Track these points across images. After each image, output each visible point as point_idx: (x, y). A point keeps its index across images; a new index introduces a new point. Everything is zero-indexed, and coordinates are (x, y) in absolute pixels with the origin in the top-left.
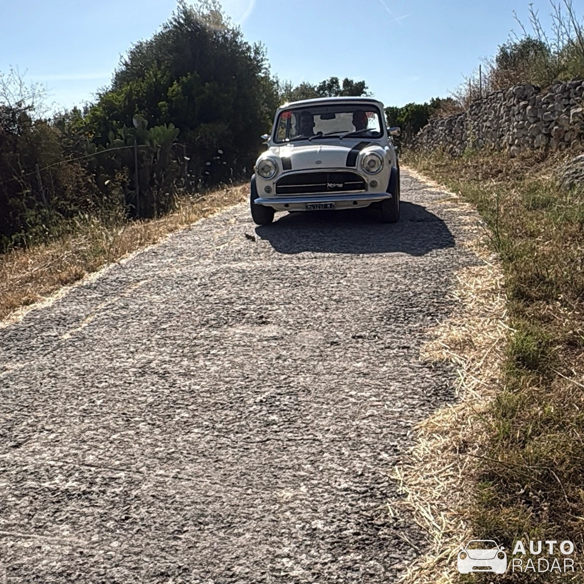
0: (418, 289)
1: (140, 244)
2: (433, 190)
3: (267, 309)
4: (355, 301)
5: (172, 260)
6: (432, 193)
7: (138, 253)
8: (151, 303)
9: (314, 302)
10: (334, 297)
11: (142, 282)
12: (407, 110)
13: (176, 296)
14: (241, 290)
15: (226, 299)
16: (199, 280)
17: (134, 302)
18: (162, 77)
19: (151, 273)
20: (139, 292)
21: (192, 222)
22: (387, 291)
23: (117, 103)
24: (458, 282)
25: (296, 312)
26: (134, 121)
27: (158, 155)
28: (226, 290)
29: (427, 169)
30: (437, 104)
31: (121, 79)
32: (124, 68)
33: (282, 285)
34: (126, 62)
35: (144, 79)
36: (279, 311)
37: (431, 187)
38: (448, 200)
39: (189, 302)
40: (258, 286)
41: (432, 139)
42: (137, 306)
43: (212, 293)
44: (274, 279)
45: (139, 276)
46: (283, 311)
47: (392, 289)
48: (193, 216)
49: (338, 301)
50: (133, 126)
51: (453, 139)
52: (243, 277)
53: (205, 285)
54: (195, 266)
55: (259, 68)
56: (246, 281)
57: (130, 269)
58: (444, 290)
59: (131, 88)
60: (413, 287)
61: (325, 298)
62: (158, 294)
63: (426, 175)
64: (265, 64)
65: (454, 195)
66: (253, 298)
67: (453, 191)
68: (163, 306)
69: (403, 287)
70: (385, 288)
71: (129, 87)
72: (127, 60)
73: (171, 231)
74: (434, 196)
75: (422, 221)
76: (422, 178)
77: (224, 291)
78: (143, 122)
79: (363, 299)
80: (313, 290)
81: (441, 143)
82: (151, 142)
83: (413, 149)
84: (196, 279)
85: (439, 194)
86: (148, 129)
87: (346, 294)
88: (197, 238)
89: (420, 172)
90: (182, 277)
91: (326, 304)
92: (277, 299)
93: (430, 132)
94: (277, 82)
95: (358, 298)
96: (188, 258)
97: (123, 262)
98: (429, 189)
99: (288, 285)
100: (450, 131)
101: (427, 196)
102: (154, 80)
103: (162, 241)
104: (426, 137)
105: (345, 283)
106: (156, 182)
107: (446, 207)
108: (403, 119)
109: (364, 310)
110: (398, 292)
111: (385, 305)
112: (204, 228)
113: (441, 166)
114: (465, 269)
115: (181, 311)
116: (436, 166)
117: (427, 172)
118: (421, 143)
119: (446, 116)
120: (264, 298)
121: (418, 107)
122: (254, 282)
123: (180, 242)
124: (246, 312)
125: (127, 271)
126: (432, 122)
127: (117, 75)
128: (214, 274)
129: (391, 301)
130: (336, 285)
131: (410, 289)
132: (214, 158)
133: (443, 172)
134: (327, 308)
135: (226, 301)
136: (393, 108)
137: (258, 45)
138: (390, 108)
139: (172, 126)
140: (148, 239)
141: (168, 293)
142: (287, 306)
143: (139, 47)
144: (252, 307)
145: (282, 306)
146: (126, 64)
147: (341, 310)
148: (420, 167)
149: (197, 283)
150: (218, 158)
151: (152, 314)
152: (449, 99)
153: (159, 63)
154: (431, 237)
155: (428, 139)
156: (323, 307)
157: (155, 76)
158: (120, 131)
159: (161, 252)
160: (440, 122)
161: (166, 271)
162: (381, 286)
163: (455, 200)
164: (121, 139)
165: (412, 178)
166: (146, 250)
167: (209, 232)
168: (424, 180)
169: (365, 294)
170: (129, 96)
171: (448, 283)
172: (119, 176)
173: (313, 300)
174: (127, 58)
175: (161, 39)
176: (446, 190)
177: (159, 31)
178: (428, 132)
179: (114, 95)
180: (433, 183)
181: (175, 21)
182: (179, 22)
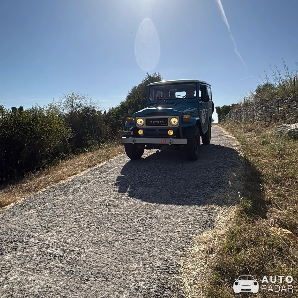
2: (227, 136)
6: (226, 137)
7: (118, 157)
12: (224, 108)
17: (109, 175)
18: (140, 97)
19: (119, 165)
23: (125, 106)
26: (128, 111)
29: (227, 128)
30: (233, 105)
31: (128, 98)
32: (129, 94)
35: (135, 98)
37: (227, 135)
38: (231, 140)
41: (231, 118)
45: (115, 165)
50: (128, 113)
51: (238, 118)
57: (113, 163)
59: (130, 101)
63: (226, 130)
65: (234, 138)
67: (234, 137)
74: (227, 138)
76: (225, 131)
78: (131, 112)
81: (234, 119)
83: (224, 121)
85: (229, 137)
86: (133, 114)
93: (230, 115)
98: (226, 136)
100: (237, 115)
101: (224, 138)
104: (228, 117)
107: (230, 143)
108: (222, 111)
116: (231, 127)
117: (227, 129)
118: (227, 119)
119: (236, 110)
121: (227, 106)
126: (231, 112)
127: (127, 96)
133: (233, 129)
136: (218, 107)
143: (135, 88)
146: (130, 93)
152: (238, 104)
153: (140, 93)
157: (138, 97)
160: (233, 112)
163: (234, 140)
164: (124, 117)
165: (221, 131)
166: (121, 156)
168: (225, 132)
170: (129, 103)
174: (130, 91)
175: (141, 85)
176: (232, 136)
177: (141, 83)
178: (229, 115)
179: (125, 103)
180: (228, 133)
181: (146, 79)
182: (147, 80)
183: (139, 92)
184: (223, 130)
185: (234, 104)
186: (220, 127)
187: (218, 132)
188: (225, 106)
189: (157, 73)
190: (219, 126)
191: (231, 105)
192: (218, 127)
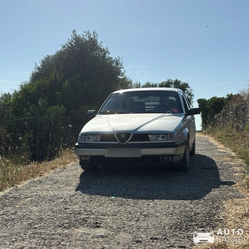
0: (198, 211)
1: (32, 176)
2: (221, 150)
3: (101, 218)
4: (156, 216)
5: (49, 186)
6: (220, 152)
7: (30, 181)
8: (31, 212)
9: (131, 215)
10: (144, 214)
11: (29, 199)
12: (212, 100)
13: (47, 208)
14: (88, 206)
15: (78, 211)
16: (63, 199)
17: (21, 210)
18: (59, 77)
19: (35, 194)
20: (26, 205)
21: (67, 164)
22: (177, 211)
23: (31, 91)
24: (224, 208)
25: (118, 221)
26: (39, 102)
27: (53, 123)
28: (78, 205)
29: (220, 137)
30: (231, 97)
31: (35, 77)
32: (37, 71)
33: (113, 204)
34: (39, 67)
35: (48, 77)
36: (109, 220)
37: (220, 148)
38: (228, 157)
39: (54, 212)
40: (98, 204)
41: (226, 119)
42: (22, 213)
43: (69, 207)
44: (109, 200)
45: (27, 195)
46: (111, 220)
47: (181, 210)
48: (68, 160)
49: (145, 216)
50: (38, 105)
51: (239, 119)
52: (90, 198)
53: (66, 202)
54: (63, 190)
55: (118, 72)
56: (91, 201)
57: (23, 191)
58: (214, 212)
59: (40, 82)
60: (194, 209)
61: (138, 213)
62: (36, 206)
63: (218, 141)
64: (122, 70)
65: (233, 154)
66: (93, 211)
67: (233, 152)
68: (37, 214)
69: (189, 209)
70: (177, 209)
71: (39, 82)
73: (52, 168)
74: (220, 154)
75: (209, 169)
77: (77, 206)
78: (44, 103)
79: (161, 215)
80: (132, 208)
81: (231, 121)
82: (49, 115)
83: (213, 125)
84: (61, 198)
85: (224, 153)
86: (48, 107)
87: (152, 211)
88: (68, 174)
89: (216, 139)
90: (53, 197)
91: (138, 217)
92: (108, 213)
93: (225, 115)
94: (131, 82)
95: (159, 214)
96: (60, 185)
97: (19, 186)
98: (218, 150)
99: (117, 204)
100: (237, 114)
101: (216, 154)
102: (54, 78)
103: (46, 175)
104: (222, 118)
105: (152, 205)
106: (50, 139)
108: (209, 107)
109: (161, 222)
110: (185, 212)
111: (175, 220)
112: (73, 168)
113: (229, 136)
114: (230, 200)
115: (48, 217)
116: (227, 136)
117: (219, 139)
118: (218, 122)
119: (235, 105)
120: (100, 211)
121: (219, 99)
122: (96, 201)
123: (57, 175)
124: (88, 220)
125: (20, 192)
126: (226, 109)
127: (33, 74)
128: (73, 196)
129: (179, 218)
130: (147, 205)
131: (192, 211)
133: (230, 140)
134: (138, 220)
135: (77, 212)
136: (203, 99)
137: (117, 59)
138: (201, 99)
139: (62, 106)
140: (37, 172)
141: (43, 206)
142: (114, 217)
143: (48, 58)
144: (92, 216)
145: (111, 217)
146: (39, 69)
147: (147, 221)
148: (216, 136)
149: (61, 200)
151: (30, 218)
153: (58, 68)
154: (212, 179)
155: (223, 119)
156: (136, 219)
157: (55, 76)
158: (31, 108)
159: (44, 181)
160: (231, 109)
161: (45, 193)
162: (175, 208)
163: (233, 157)
164: (31, 112)
165: (209, 142)
166: (35, 180)
167: (75, 170)
168: (217, 144)
169: (164, 212)
170: (39, 87)
171: (218, 208)
172: (27, 135)
173: (130, 214)
174: (39, 65)
175: (60, 54)
176: (229, 151)
177: (59, 49)
178: (223, 114)
179: (30, 86)
180: (222, 146)
181: (70, 43)
182: (72, 45)
183: (56, 68)
184: (212, 140)
185: (231, 95)
186: (207, 136)
187: (203, 143)
188: (214, 98)
189: (91, 32)
190: (205, 134)
191: (226, 97)
192: (202, 136)
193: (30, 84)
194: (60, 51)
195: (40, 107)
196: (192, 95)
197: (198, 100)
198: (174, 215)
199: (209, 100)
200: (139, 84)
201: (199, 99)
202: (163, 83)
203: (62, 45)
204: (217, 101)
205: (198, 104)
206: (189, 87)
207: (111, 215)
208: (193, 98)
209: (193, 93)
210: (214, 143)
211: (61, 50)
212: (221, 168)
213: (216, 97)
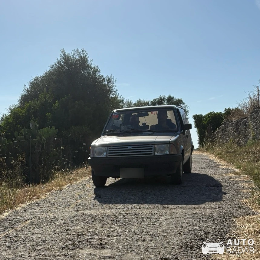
0: (208, 229)
1: (30, 199)
2: (224, 167)
3: (105, 239)
4: (164, 236)
5: (48, 208)
6: (223, 169)
7: (28, 204)
8: (33, 234)
9: (136, 236)
10: (150, 233)
11: (29, 221)
12: (209, 117)
13: (48, 230)
14: (90, 227)
15: (80, 232)
16: (64, 220)
17: (22, 233)
18: (49, 98)
19: (34, 216)
20: (26, 227)
21: (63, 186)
22: (185, 230)
23: (21, 114)
24: (236, 225)
25: (124, 242)
26: (31, 124)
27: (44, 145)
28: (80, 227)
29: (221, 154)
30: (228, 112)
31: (24, 99)
32: (26, 93)
33: (116, 225)
34: (28, 89)
35: (38, 99)
36: (113, 241)
37: (223, 165)
38: (233, 174)
39: (56, 233)
40: (100, 225)
41: (225, 135)
42: (24, 235)
43: (71, 229)
44: (111, 221)
45: (27, 218)
46: (116, 240)
47: (189, 229)
48: (64, 182)
49: (152, 236)
50: (30, 128)
51: (239, 135)
52: (92, 219)
53: (67, 223)
54: (62, 212)
55: (110, 91)
56: (93, 221)
57: (22, 213)
58: (225, 230)
59: (30, 105)
60: (204, 228)
61: (144, 233)
62: (37, 228)
63: (220, 158)
64: (114, 89)
65: (238, 170)
66: (96, 232)
67: (237, 168)
68: (40, 236)
69: (197, 228)
70: (185, 228)
71: (28, 105)
72: (28, 88)
73: (49, 191)
74: (224, 171)
75: (214, 186)
76: (216, 160)
77: (78, 227)
78: (36, 125)
79: (169, 235)
80: (136, 228)
81: (231, 137)
82: (40, 137)
83: (211, 141)
84: (62, 220)
85: (228, 169)
86: (39, 129)
87: (158, 231)
88: (64, 195)
89: (216, 156)
90: (53, 219)
91: (144, 237)
92: (112, 233)
93: (224, 131)
94: (123, 101)
95: (166, 234)
96: (58, 207)
97: (18, 209)
98: (221, 167)
99: (120, 224)
100: (237, 129)
101: (219, 171)
102: (44, 100)
103: (43, 197)
104: (221, 133)
105: (158, 225)
106: (43, 162)
107: (231, 178)
108: (206, 123)
109: (169, 242)
110: (194, 231)
111: (184, 239)
112: (70, 189)
113: (230, 152)
114: (241, 217)
115: (51, 239)
116: (227, 152)
117: (220, 156)
118: (217, 138)
119: (235, 119)
120: (104, 232)
121: (216, 114)
122: (98, 222)
123: (54, 197)
124: (92, 241)
125: (20, 215)
126: (225, 124)
127: (22, 97)
128: (73, 217)
129: (188, 237)
130: (152, 225)
131: (202, 229)
132: (80, 148)
133: (232, 156)
134: (145, 240)
135: (80, 234)
136: (199, 115)
137: (109, 77)
138: (197, 115)
139: (54, 128)
140: (35, 195)
141: (44, 228)
142: (119, 238)
143: (36, 79)
144: (96, 237)
145: (115, 238)
146: (28, 91)
147: (154, 241)
148: (216, 152)
149: (62, 222)
150: (83, 148)
151: (32, 240)
152: (237, 109)
153: (48, 89)
155: (222, 135)
156: (142, 239)
157: (45, 97)
158: (22, 131)
159: (42, 203)
160: (230, 124)
161: (44, 215)
162: (182, 227)
163: (238, 174)
164: (22, 135)
165: (210, 160)
166: (33, 202)
167: (72, 192)
168: (218, 161)
169: (172, 232)
170: (28, 109)
171: (229, 226)
172: (20, 159)
173: (136, 234)
174: (28, 87)
175: (49, 76)
176: (233, 168)
177: (48, 70)
178: (222, 130)
179: (20, 109)
180: (224, 163)
181: (58, 63)
182: (61, 64)
183: (45, 88)
184: (212, 157)
185: (229, 109)
186: (206, 154)
187: (203, 161)
188: (211, 113)
189: (80, 51)
191: (223, 112)
193: (19, 107)
194: (48, 72)
195: (32, 130)
196: (187, 112)
197: (193, 116)
198: (182, 234)
199: (205, 116)
200: (131, 102)
201: (195, 115)
202: (156, 100)
203: (51, 65)
204: (214, 116)
205: (194, 121)
206: (184, 104)
207: (116, 236)
208: (187, 114)
209: (187, 109)
210: (215, 160)
211: (50, 71)
212: (227, 185)
213: (213, 112)
